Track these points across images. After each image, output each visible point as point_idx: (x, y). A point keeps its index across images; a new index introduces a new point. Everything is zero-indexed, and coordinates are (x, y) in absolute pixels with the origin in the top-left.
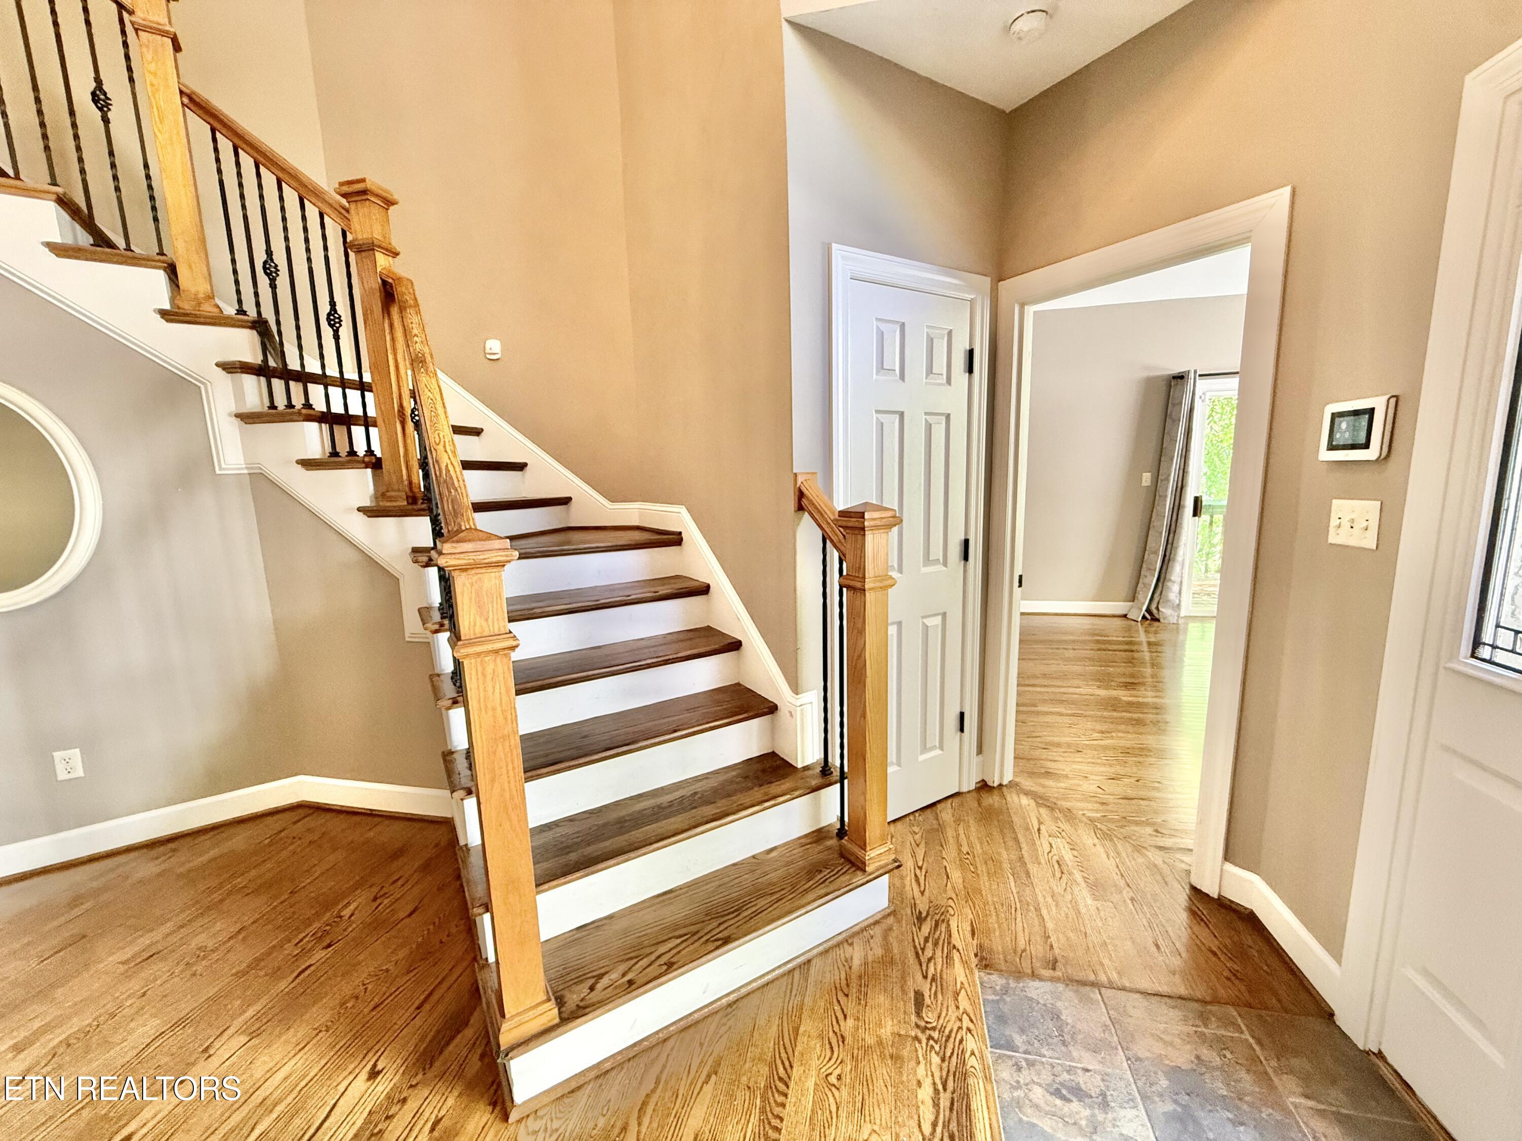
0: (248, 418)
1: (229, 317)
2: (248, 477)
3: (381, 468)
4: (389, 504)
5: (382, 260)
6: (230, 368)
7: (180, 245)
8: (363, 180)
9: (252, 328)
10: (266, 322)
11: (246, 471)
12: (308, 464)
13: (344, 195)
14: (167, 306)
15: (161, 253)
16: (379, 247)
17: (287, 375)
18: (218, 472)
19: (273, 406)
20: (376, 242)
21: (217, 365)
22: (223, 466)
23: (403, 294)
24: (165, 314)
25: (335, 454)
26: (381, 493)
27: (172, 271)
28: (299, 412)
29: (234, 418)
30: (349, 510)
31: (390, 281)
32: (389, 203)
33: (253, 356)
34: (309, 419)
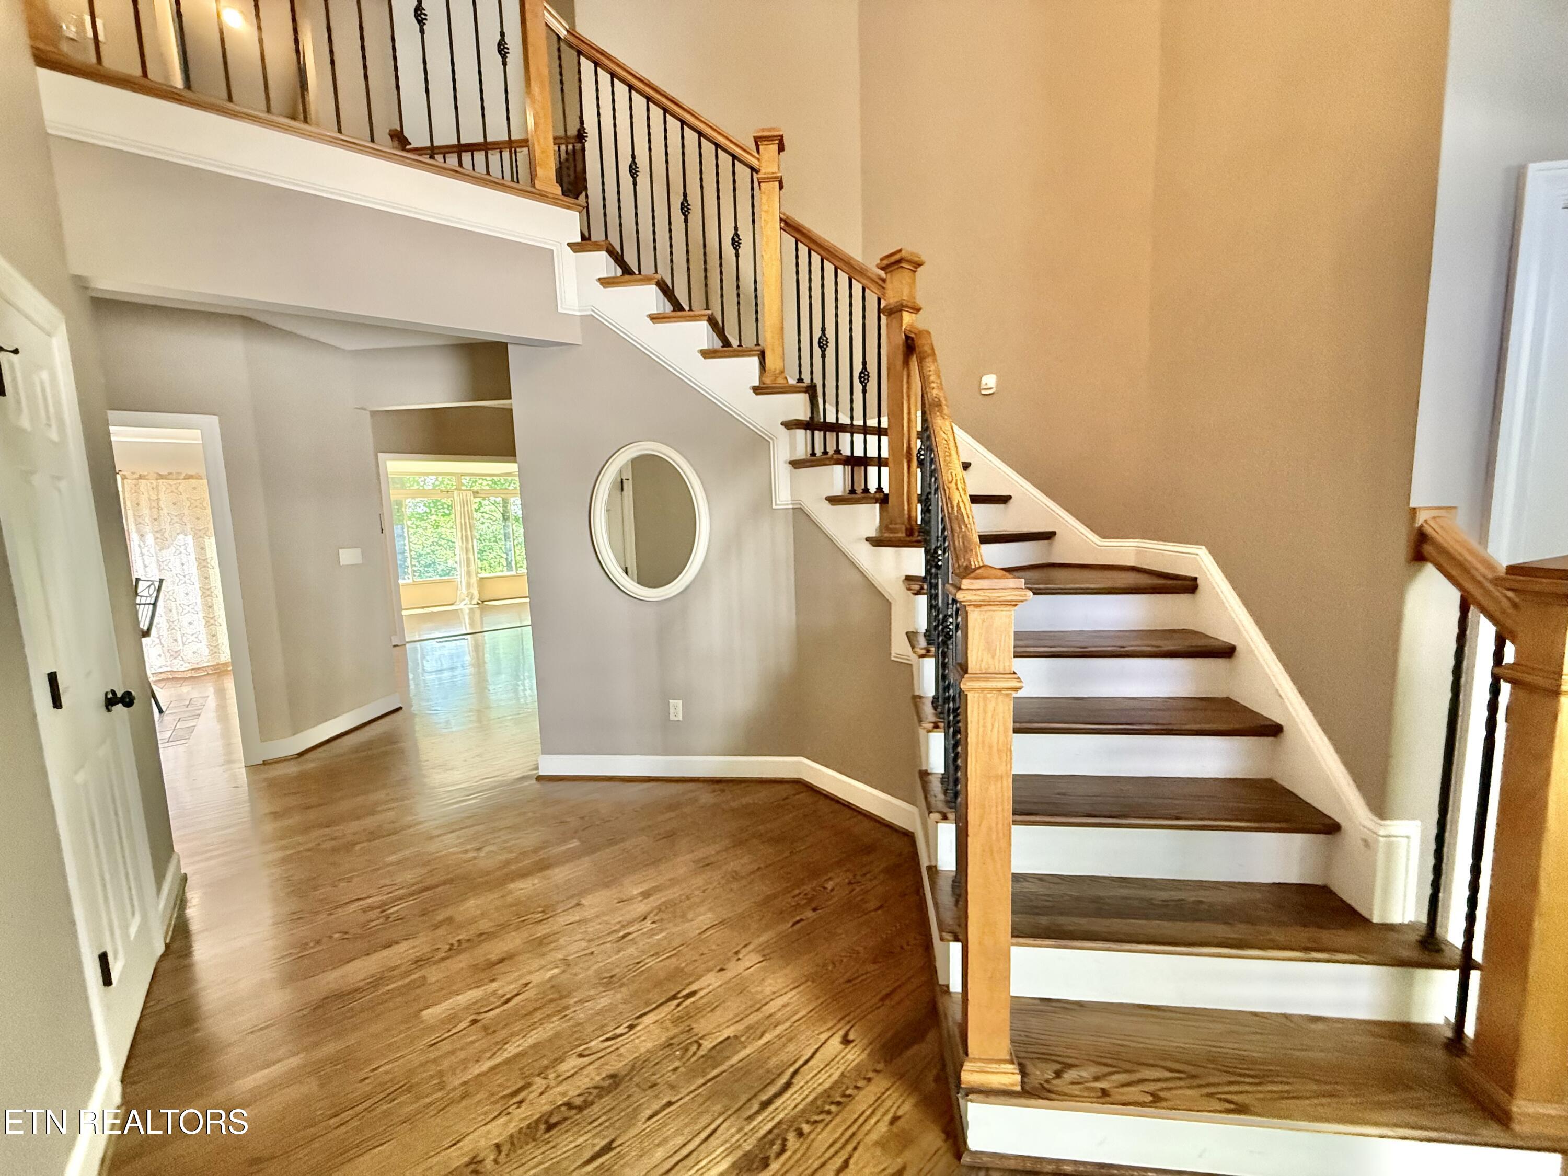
0: (796, 464)
1: (792, 386)
2: (791, 511)
3: (887, 502)
4: (891, 535)
5: (907, 318)
6: (790, 425)
7: (769, 335)
8: (900, 251)
9: (805, 392)
10: (815, 386)
11: (791, 506)
12: (833, 500)
13: (883, 269)
14: (757, 384)
15: (758, 345)
16: (907, 306)
17: (827, 427)
18: (774, 507)
19: (813, 454)
20: (905, 303)
21: (782, 424)
22: (778, 502)
23: (923, 345)
24: (757, 390)
25: (853, 491)
26: (885, 525)
27: (762, 356)
28: (832, 458)
29: (788, 465)
30: (860, 539)
31: (913, 335)
32: (918, 265)
33: (803, 414)
34: (838, 462)
